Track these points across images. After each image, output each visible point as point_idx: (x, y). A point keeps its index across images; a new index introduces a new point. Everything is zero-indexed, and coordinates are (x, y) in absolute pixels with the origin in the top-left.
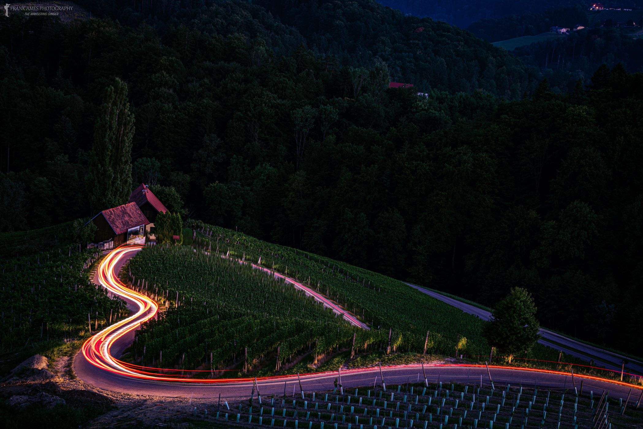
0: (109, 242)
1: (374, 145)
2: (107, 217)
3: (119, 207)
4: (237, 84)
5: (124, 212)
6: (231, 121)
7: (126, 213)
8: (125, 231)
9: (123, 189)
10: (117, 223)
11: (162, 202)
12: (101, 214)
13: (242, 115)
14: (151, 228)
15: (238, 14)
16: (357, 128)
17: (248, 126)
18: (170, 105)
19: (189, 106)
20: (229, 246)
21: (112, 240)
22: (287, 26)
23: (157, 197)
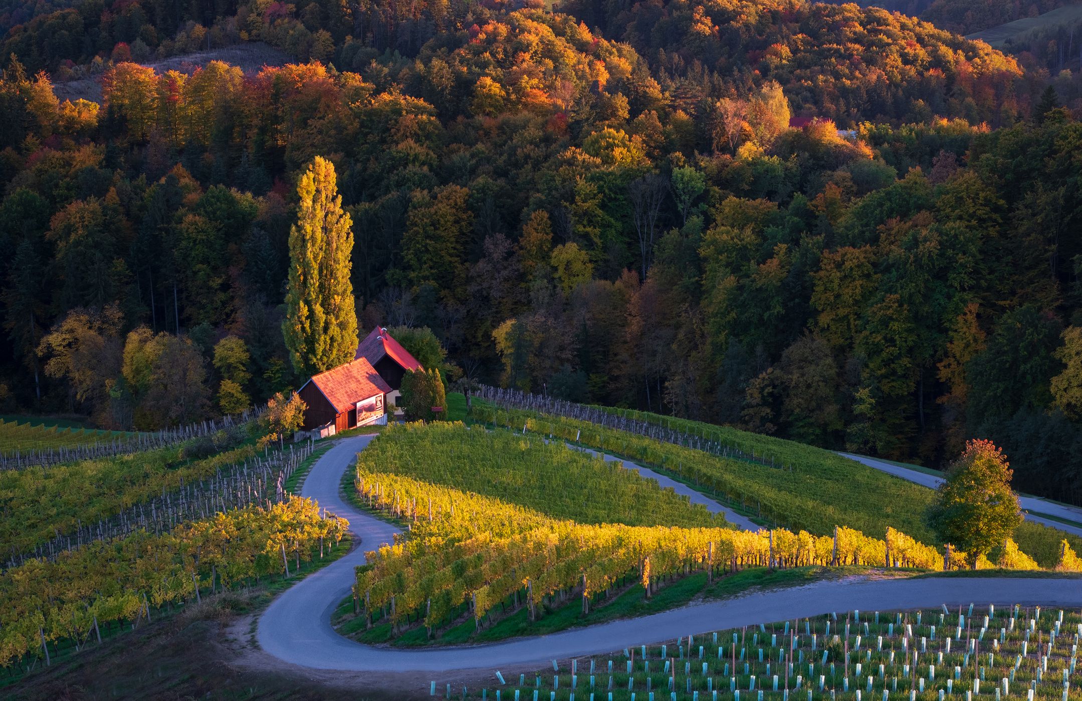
0: (327, 427)
1: (768, 227)
2: (321, 386)
3: (339, 368)
4: (533, 147)
5: (349, 376)
6: (525, 209)
7: (352, 377)
8: (353, 407)
9: (342, 338)
10: (339, 396)
11: (412, 354)
12: (312, 382)
13: (543, 198)
14: (397, 398)
15: (529, 32)
16: (737, 200)
17: (556, 213)
18: (425, 192)
19: (456, 191)
20: (528, 416)
21: (331, 424)
22: (613, 41)
23: (403, 346)
